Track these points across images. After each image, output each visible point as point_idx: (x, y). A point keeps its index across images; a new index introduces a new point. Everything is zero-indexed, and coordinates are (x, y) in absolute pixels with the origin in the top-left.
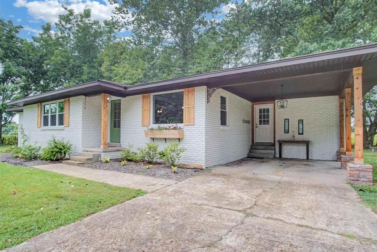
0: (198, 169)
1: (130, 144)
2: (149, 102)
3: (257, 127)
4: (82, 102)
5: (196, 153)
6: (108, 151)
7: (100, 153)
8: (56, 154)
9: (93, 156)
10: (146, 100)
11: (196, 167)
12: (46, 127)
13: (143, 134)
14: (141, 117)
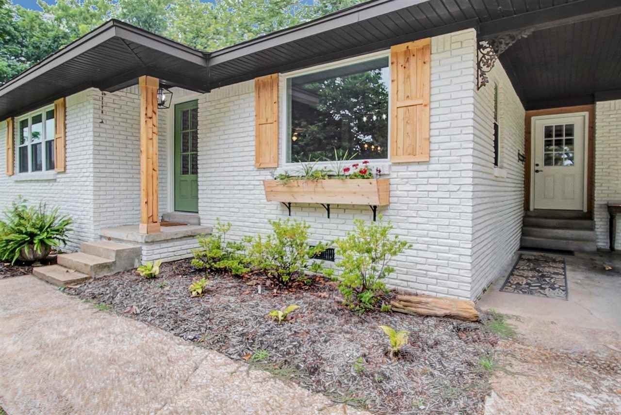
0: (465, 319)
1: (222, 223)
2: (275, 99)
3: (537, 171)
4: (92, 106)
5: (434, 255)
6: (163, 238)
7: (138, 246)
8: (15, 249)
9: (117, 256)
10: (265, 94)
11: (454, 311)
12: (24, 176)
13: (260, 192)
14: (254, 143)
